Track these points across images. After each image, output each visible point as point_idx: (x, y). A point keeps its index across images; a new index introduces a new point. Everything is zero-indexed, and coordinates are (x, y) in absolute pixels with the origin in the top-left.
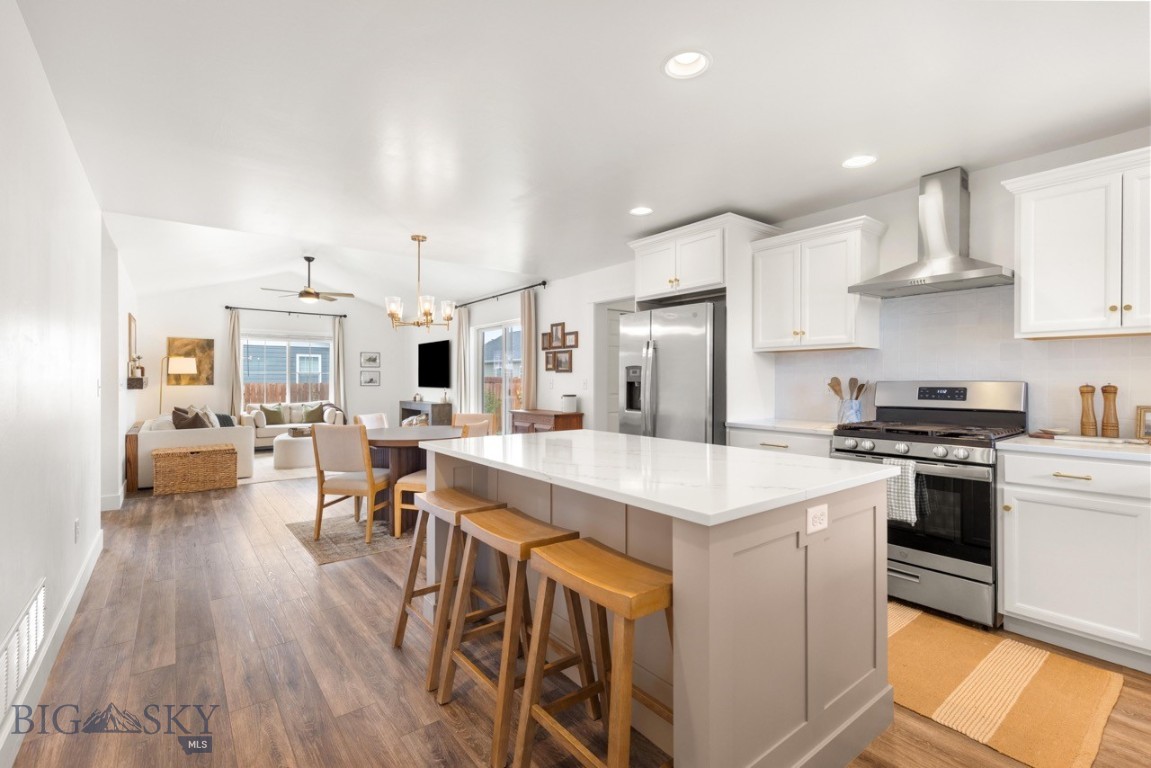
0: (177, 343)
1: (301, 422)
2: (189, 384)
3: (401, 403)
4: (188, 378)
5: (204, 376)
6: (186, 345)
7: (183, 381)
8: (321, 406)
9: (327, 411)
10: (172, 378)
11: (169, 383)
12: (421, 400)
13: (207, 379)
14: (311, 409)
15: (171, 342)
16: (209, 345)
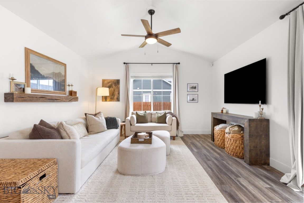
0: (106, 82)
1: (155, 122)
2: (110, 101)
3: (213, 114)
4: (110, 98)
5: (116, 97)
6: (109, 83)
7: (108, 100)
8: (165, 114)
9: (168, 116)
10: (104, 98)
11: (103, 101)
12: (227, 113)
13: (117, 98)
14: (160, 115)
15: (103, 81)
16: (118, 82)
